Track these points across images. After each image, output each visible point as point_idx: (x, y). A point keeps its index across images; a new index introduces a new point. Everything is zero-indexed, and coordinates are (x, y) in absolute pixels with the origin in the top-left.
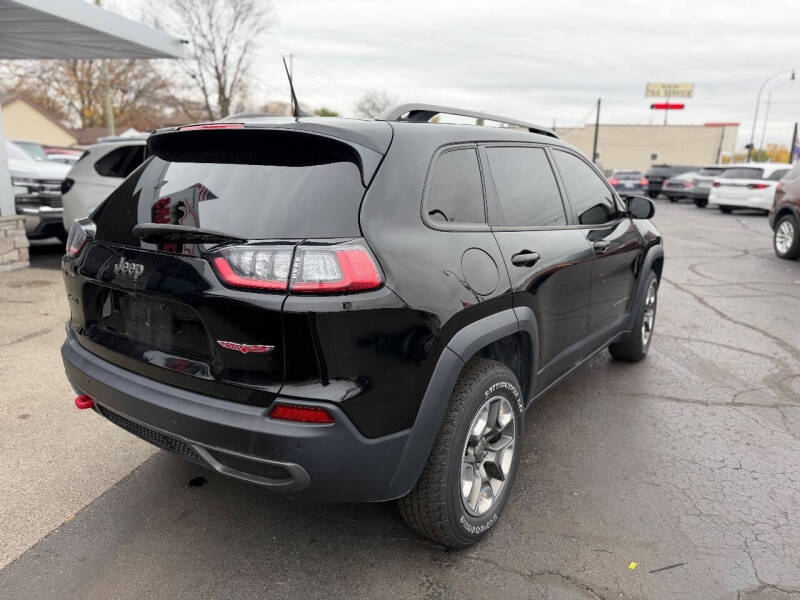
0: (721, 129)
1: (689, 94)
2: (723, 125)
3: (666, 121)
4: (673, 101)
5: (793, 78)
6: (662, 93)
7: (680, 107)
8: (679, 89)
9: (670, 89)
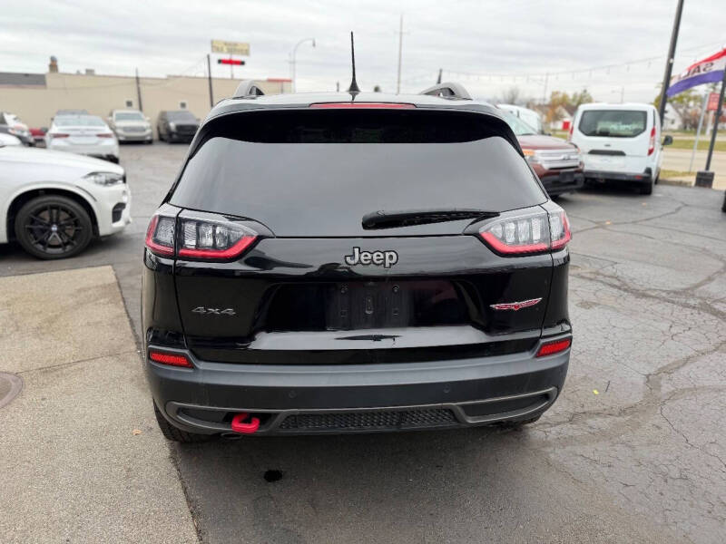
0: (280, 84)
1: (247, 53)
2: (282, 81)
3: (232, 76)
4: (236, 58)
5: (314, 45)
6: (225, 49)
7: (242, 63)
8: (238, 48)
9: (232, 47)
